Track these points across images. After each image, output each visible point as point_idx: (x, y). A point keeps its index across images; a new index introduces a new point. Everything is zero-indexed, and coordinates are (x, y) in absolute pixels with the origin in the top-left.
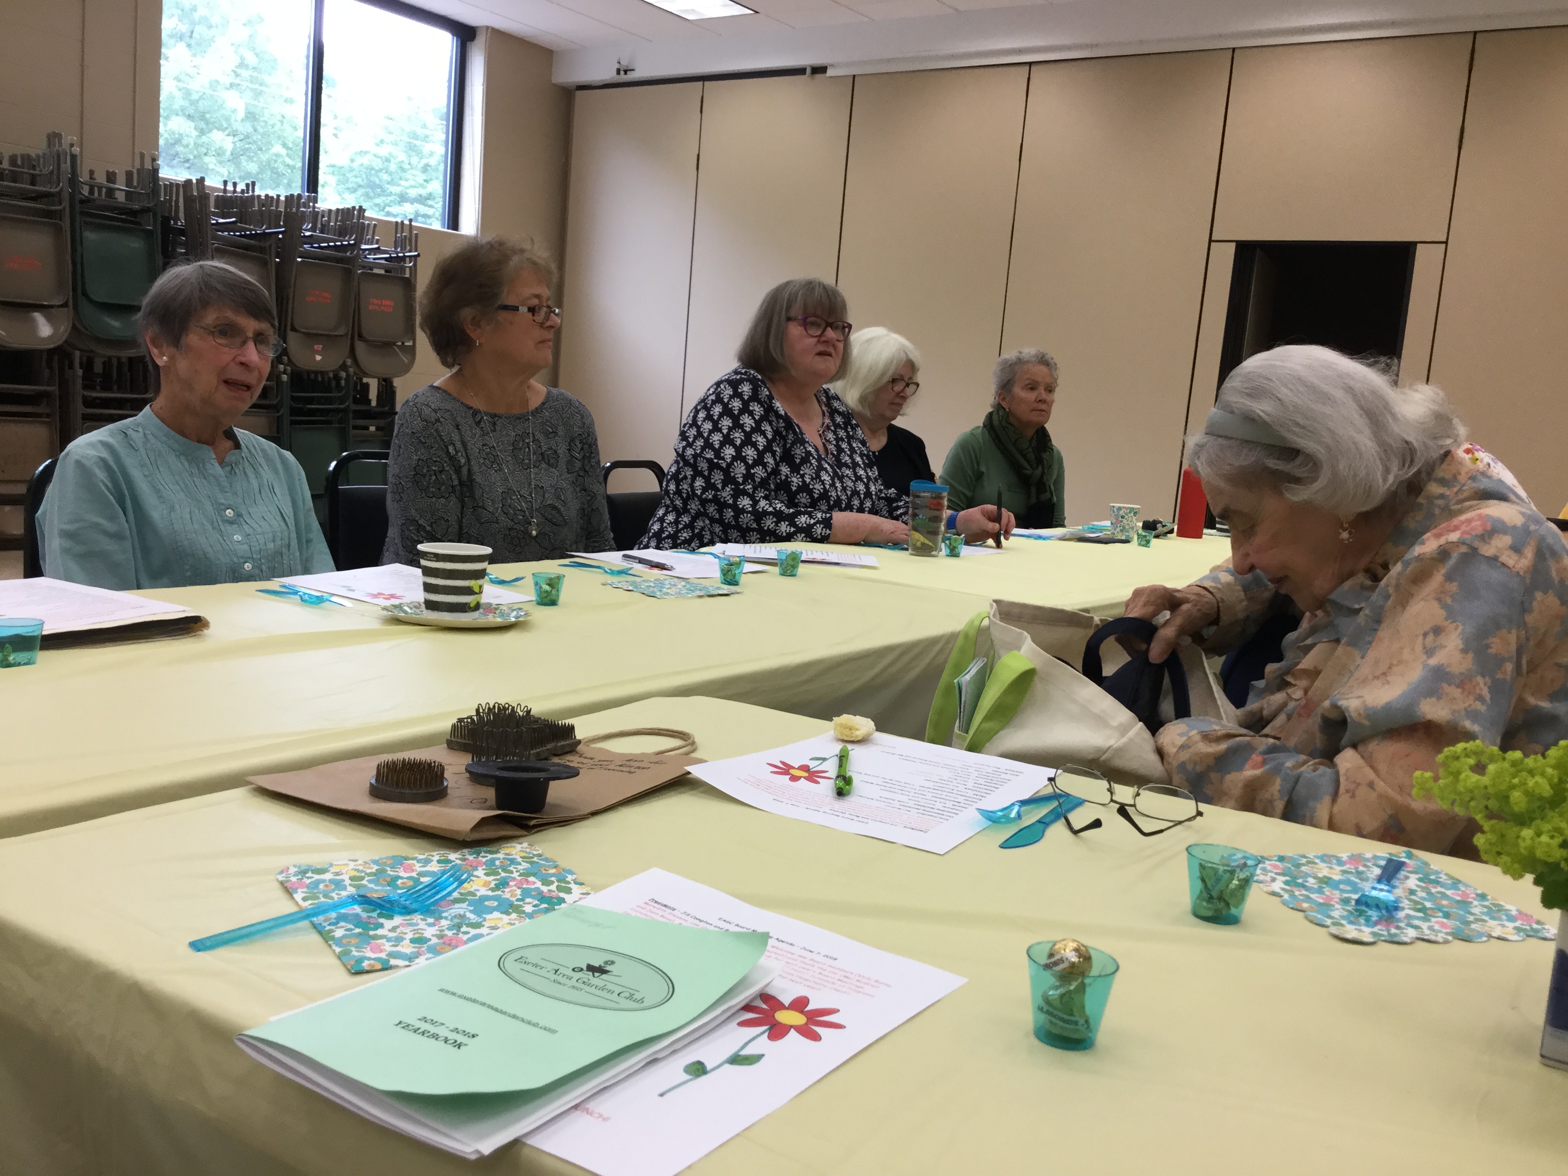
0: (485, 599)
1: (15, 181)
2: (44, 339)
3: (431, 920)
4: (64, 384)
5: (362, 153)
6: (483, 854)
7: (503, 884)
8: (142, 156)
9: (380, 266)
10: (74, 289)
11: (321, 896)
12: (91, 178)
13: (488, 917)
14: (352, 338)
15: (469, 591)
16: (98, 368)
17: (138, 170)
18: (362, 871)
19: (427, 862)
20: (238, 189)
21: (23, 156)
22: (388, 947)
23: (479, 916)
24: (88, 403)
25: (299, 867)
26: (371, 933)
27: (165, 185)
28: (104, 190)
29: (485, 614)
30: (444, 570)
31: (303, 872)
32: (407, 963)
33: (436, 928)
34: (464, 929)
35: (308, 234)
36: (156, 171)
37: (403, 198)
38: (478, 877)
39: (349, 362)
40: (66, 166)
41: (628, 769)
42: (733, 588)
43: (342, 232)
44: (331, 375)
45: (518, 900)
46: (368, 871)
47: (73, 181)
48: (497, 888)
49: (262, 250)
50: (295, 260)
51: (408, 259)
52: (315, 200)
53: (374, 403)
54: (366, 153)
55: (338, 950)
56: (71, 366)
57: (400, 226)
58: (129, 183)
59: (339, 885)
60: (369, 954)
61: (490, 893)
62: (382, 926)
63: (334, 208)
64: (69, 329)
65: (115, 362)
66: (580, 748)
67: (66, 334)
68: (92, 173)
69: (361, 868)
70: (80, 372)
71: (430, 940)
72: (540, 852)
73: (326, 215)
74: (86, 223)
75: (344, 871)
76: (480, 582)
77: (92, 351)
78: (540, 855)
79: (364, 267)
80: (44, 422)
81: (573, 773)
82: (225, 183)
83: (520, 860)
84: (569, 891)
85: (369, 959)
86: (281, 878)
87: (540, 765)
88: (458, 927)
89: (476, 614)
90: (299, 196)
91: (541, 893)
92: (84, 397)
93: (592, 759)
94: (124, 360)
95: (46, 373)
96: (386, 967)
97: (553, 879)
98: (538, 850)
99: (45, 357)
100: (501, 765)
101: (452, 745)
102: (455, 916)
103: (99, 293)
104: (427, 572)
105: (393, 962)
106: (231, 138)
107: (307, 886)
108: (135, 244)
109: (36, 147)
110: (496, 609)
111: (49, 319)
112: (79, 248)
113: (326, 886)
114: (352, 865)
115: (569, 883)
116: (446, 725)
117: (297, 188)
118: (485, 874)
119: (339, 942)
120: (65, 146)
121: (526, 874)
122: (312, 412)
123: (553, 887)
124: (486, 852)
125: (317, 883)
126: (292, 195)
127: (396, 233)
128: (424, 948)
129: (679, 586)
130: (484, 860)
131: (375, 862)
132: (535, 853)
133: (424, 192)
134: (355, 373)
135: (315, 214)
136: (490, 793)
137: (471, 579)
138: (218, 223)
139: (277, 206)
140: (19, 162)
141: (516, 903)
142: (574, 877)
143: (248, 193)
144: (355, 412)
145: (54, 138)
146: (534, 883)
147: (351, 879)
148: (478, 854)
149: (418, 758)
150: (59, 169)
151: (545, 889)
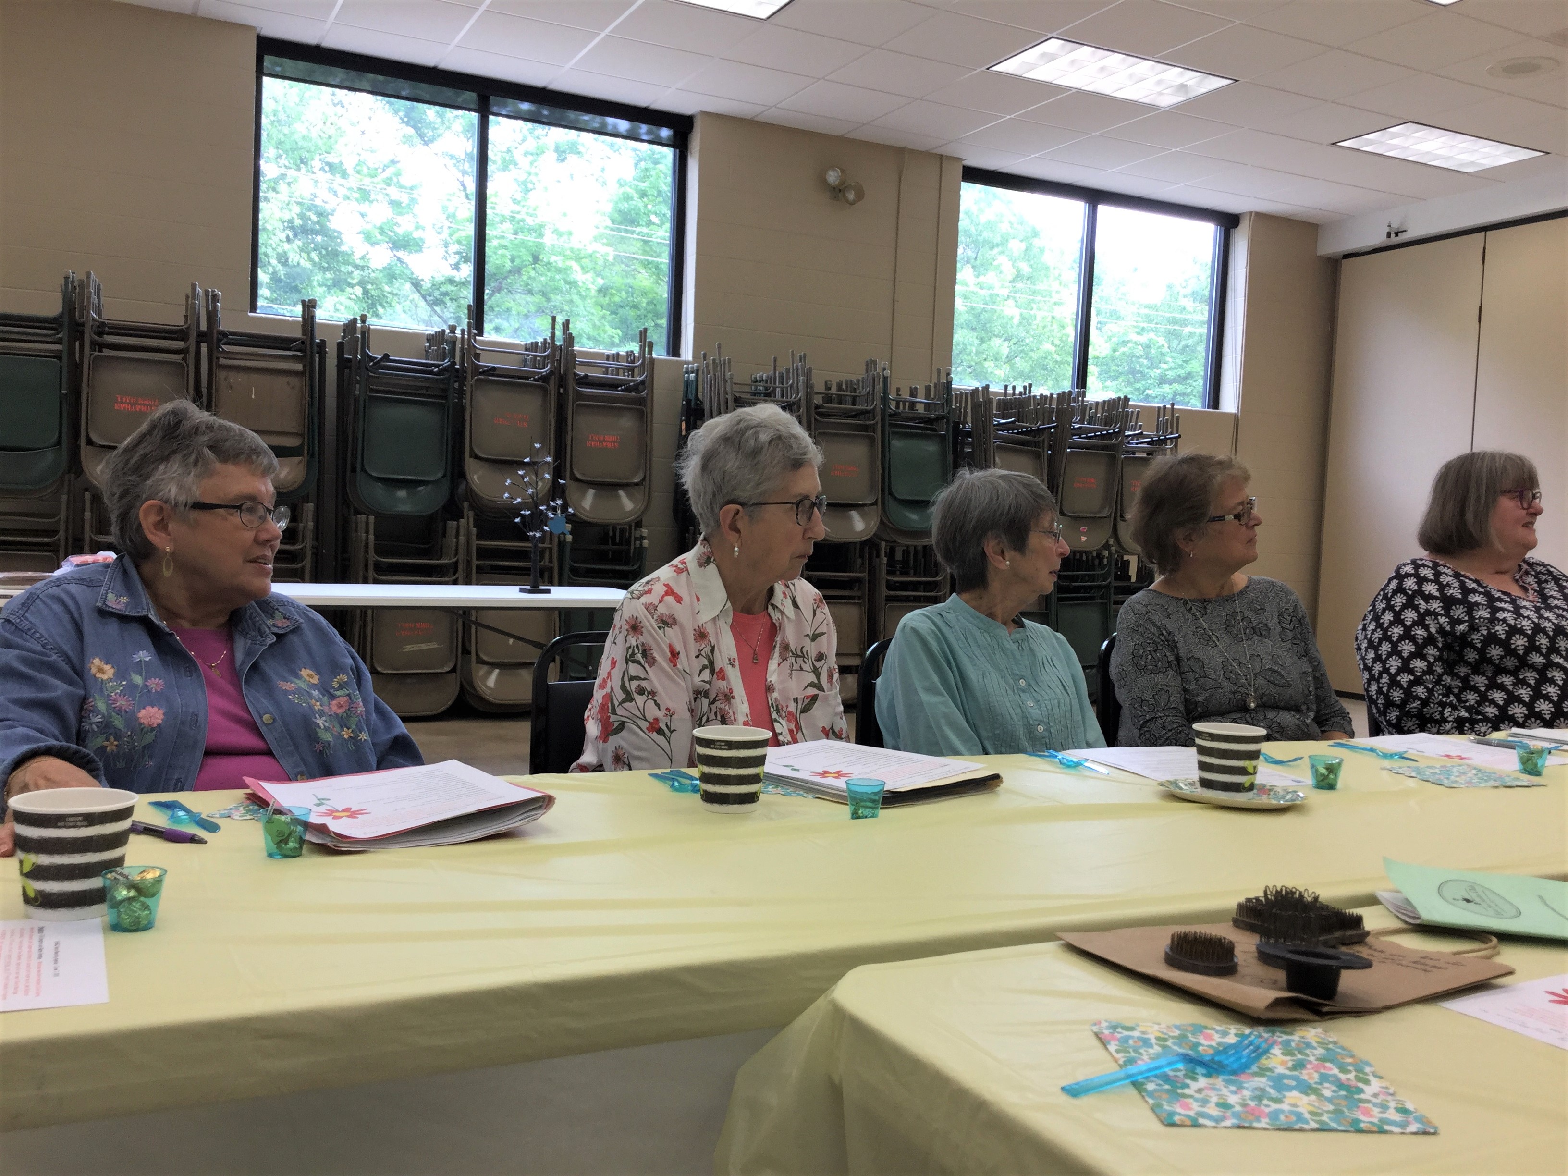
0: (1259, 779)
1: (840, 403)
2: (857, 532)
3: (1233, 1088)
4: (872, 571)
5: (1125, 343)
6: (1278, 1034)
7: (1299, 1066)
8: (939, 371)
9: (1142, 450)
10: (883, 490)
11: (1131, 1050)
12: (898, 395)
13: (1287, 1094)
14: (1115, 519)
15: (1243, 771)
16: (899, 556)
17: (935, 385)
18: (1166, 1034)
19: (1225, 1034)
20: (1017, 392)
21: (846, 381)
22: (1196, 1107)
23: (1279, 1091)
24: (890, 586)
25: (1110, 1022)
26: (1179, 1091)
27: (956, 394)
28: (907, 404)
29: (1258, 794)
30: (1219, 750)
31: (1114, 1027)
32: (1214, 1124)
33: (1239, 1096)
34: (1265, 1102)
35: (1077, 426)
36: (949, 383)
37: (1162, 381)
38: (1274, 1055)
39: (1111, 541)
40: (880, 387)
41: (1423, 967)
42: (1535, 779)
43: (1108, 421)
44: (1095, 554)
45: (1316, 1083)
46: (1171, 1034)
47: (885, 399)
48: (1294, 1068)
49: (1036, 444)
50: (1065, 449)
51: (1169, 441)
52: (1084, 395)
53: (1133, 579)
54: (1128, 342)
55: (1151, 1101)
56: (878, 556)
57: (1162, 411)
58: (927, 397)
59: (1146, 1042)
60: (1179, 1110)
61: (1287, 1072)
62: (1188, 1086)
63: (1100, 400)
64: (878, 523)
65: (912, 549)
66: (1369, 940)
67: (875, 528)
68: (898, 390)
69: (1165, 1031)
70: (885, 560)
71: (1233, 1107)
72: (1335, 1039)
73: (1094, 407)
74: (894, 433)
75: (1150, 1031)
76: (1254, 763)
77: (895, 542)
78: (1335, 1043)
79: (1127, 452)
80: (855, 604)
81: (1366, 965)
82: (1006, 387)
83: (1315, 1045)
84: (1367, 1082)
85: (1180, 1114)
86: (1095, 1029)
87: (1331, 951)
88: (1259, 1099)
89: (1250, 794)
90: (1070, 393)
91: (1339, 1080)
92: (887, 581)
93: (1382, 952)
94: (919, 548)
95: (859, 561)
96: (1195, 1125)
97: (1350, 1068)
98: (1333, 1037)
99: (858, 546)
100: (1291, 948)
101: (1237, 923)
102: (1256, 1089)
103: (902, 491)
104: (1202, 750)
105: (1201, 1121)
106: (1007, 342)
107: (1118, 1040)
108: (931, 448)
109: (856, 373)
110: (1270, 790)
111: (863, 516)
112: (887, 455)
113: (1135, 1042)
114: (1156, 1027)
115: (1366, 1074)
116: (1231, 902)
117: (1067, 385)
118: (1282, 1053)
119: (1151, 1094)
120: (879, 370)
121: (1323, 1059)
122: (1077, 590)
123: (1351, 1076)
124: (1282, 1033)
125: (1126, 1039)
126: (1064, 393)
127: (1158, 418)
128: (1229, 1113)
129: (1470, 775)
130: (1280, 1040)
131: (1177, 1027)
132: (1331, 1039)
133: (1182, 372)
134: (1117, 552)
135: (1084, 408)
136: (1281, 976)
137: (1245, 759)
138: (999, 424)
139: (1050, 404)
140: (844, 387)
141: (1315, 1086)
142: (1372, 1069)
143: (1025, 394)
144: (1115, 587)
145: (871, 364)
146: (1331, 1069)
147: (1158, 1039)
148: (1273, 1033)
149: (1208, 932)
150: (874, 390)
151: (1343, 1077)
